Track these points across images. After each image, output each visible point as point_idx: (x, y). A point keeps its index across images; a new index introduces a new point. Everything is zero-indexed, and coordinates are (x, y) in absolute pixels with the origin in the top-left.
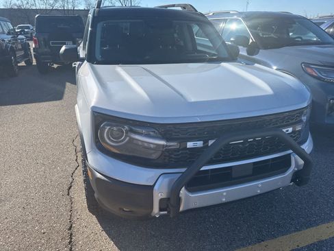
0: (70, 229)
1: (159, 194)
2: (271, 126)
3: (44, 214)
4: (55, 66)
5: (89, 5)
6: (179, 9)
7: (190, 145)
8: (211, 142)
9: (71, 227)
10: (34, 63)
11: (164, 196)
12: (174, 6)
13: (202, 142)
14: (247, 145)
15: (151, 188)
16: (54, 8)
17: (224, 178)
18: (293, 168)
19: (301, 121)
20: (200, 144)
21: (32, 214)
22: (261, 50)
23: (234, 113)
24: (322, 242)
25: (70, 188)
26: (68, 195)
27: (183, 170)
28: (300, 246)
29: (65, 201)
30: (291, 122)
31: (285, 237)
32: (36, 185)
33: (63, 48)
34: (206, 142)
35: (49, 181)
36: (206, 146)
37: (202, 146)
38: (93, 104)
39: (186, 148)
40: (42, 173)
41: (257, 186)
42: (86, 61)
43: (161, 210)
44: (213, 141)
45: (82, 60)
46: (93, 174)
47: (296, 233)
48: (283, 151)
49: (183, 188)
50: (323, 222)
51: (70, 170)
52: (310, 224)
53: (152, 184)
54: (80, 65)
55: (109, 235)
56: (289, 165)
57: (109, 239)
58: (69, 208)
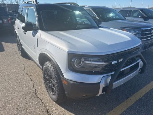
0: (48, 112)
6: (69, 4)
7: (113, 63)
9: (48, 111)
12: (66, 3)
15: (99, 84)
17: (123, 75)
18: (140, 67)
20: (116, 62)
21: (23, 110)
23: (122, 49)
24: (147, 93)
25: (36, 94)
26: (37, 97)
28: (141, 97)
29: (37, 100)
41: (131, 76)
46: (69, 83)
47: (137, 92)
51: (31, 85)
52: (140, 88)
53: (99, 82)
55: (68, 110)
56: (138, 66)
57: (69, 113)
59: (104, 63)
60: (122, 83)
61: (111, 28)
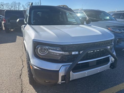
1: (61, 74)
2: (102, 46)
3: (10, 86)
4: (12, 30)
5: (25, 8)
8: (81, 52)
9: (22, 91)
10: (4, 29)
11: (63, 74)
13: (78, 52)
14: (94, 53)
15: (58, 71)
16: (11, 9)
17: (86, 66)
19: (112, 44)
20: (77, 53)
21: (5, 87)
22: (91, 22)
25: (21, 75)
26: (20, 78)
27: (71, 63)
29: (19, 80)
30: (109, 44)
31: (107, 89)
32: (6, 75)
33: (18, 20)
34: (79, 52)
35: (12, 73)
36: (79, 54)
37: (78, 53)
38: (33, 38)
39: (72, 55)
40: (9, 70)
42: (27, 25)
43: (62, 81)
44: (82, 52)
45: (26, 24)
46: (33, 67)
48: (106, 56)
49: (71, 71)
50: (120, 83)
51: (20, 68)
52: (115, 84)
53: (58, 70)
54: (25, 27)
56: (109, 61)
58: (21, 83)
59: (63, 53)
60: (86, 75)
61: (92, 26)
